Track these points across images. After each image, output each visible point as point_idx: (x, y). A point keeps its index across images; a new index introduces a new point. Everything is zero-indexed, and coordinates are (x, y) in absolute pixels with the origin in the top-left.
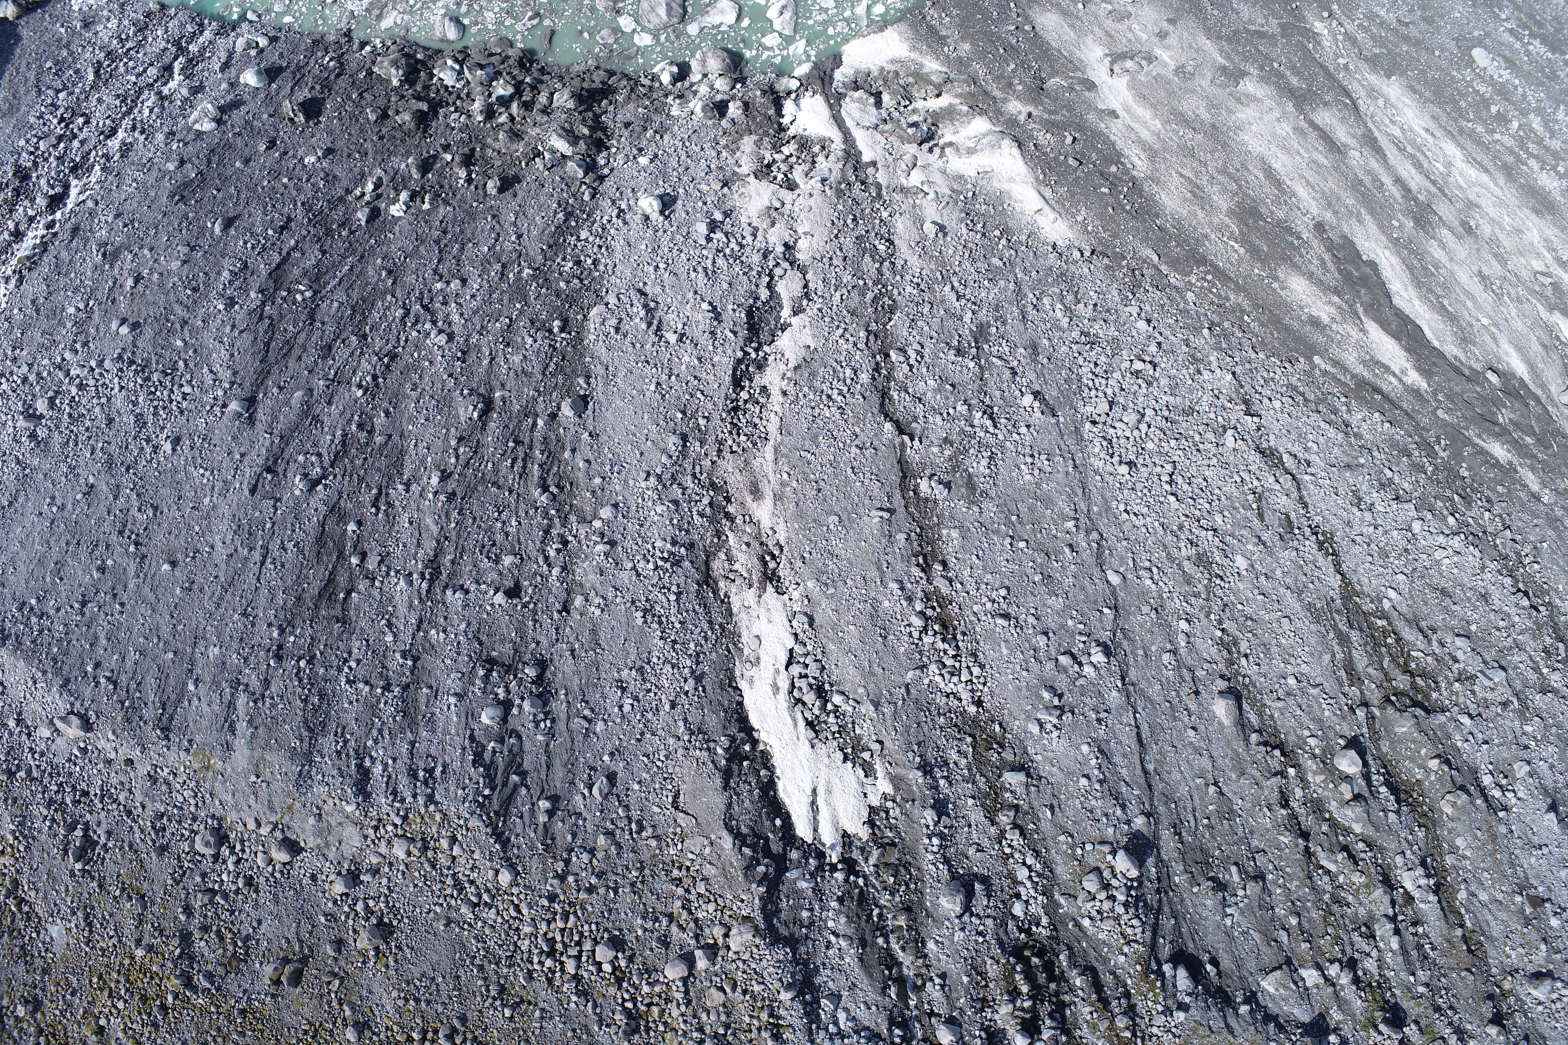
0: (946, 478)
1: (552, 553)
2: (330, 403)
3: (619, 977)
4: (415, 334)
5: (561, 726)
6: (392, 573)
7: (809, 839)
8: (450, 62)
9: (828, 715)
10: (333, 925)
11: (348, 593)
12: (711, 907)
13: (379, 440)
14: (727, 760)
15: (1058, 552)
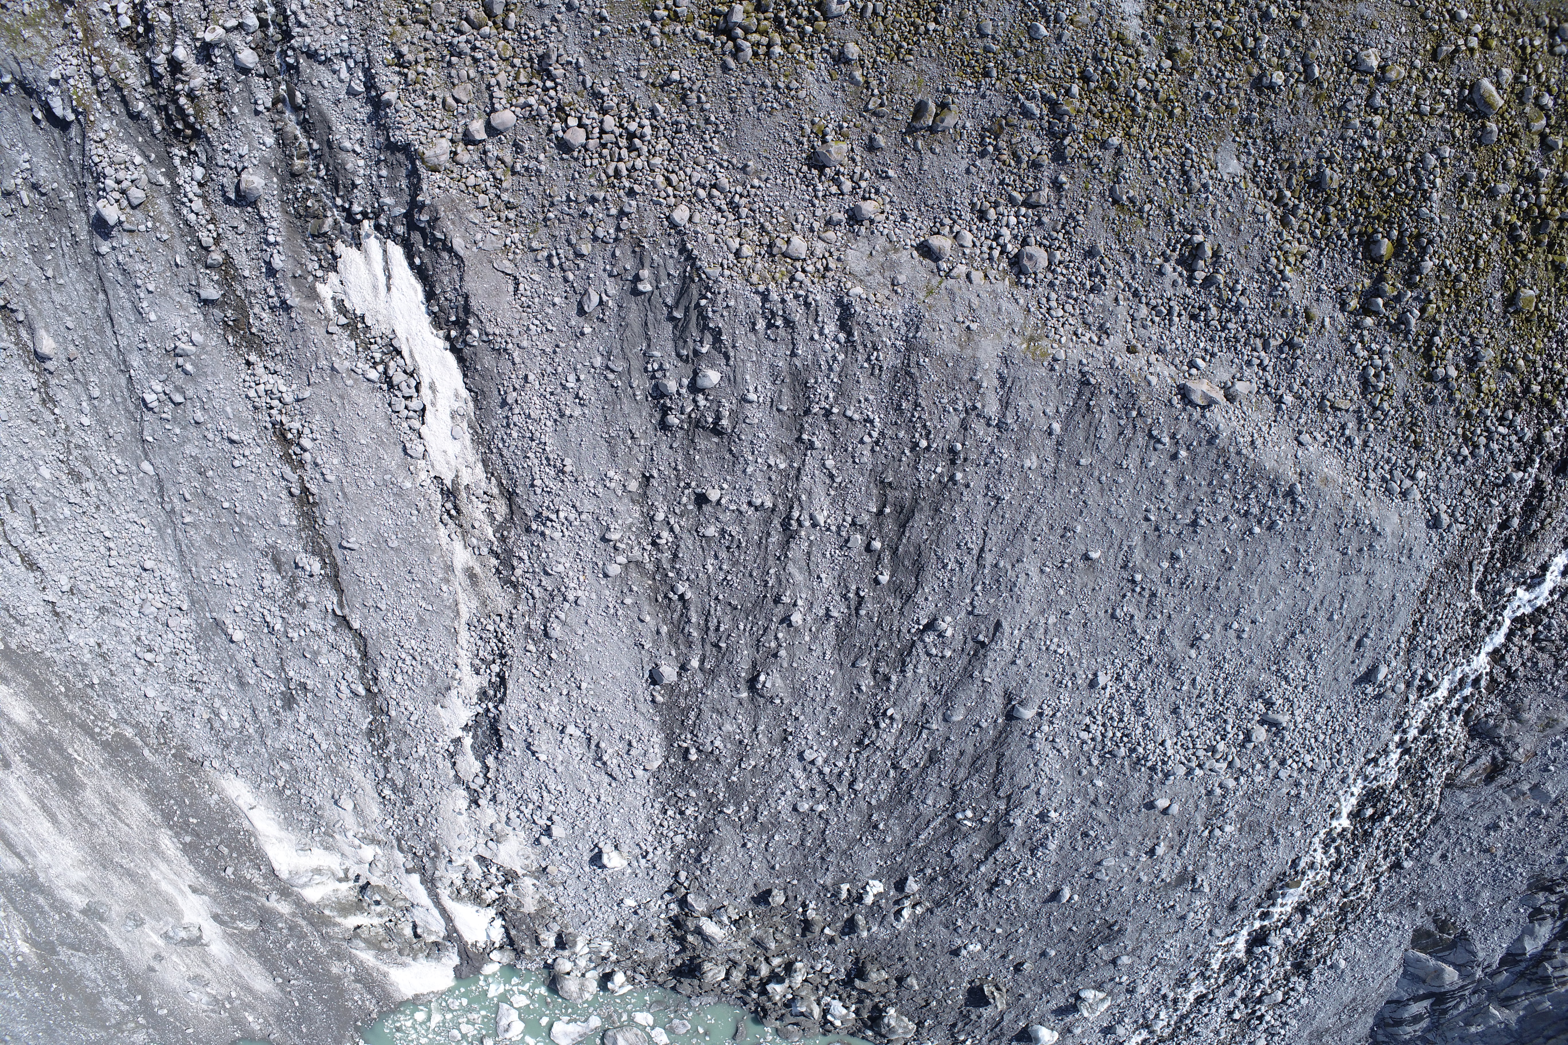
0: (299, 572)
1: (665, 534)
2: (924, 705)
3: (561, 111)
4: (840, 764)
5: (636, 364)
6: (833, 528)
7: (390, 243)
8: (838, 1023)
9: (382, 361)
10: (880, 168)
11: (880, 512)
12: (471, 181)
13: (864, 663)
14: (467, 323)
15: (195, 495)
